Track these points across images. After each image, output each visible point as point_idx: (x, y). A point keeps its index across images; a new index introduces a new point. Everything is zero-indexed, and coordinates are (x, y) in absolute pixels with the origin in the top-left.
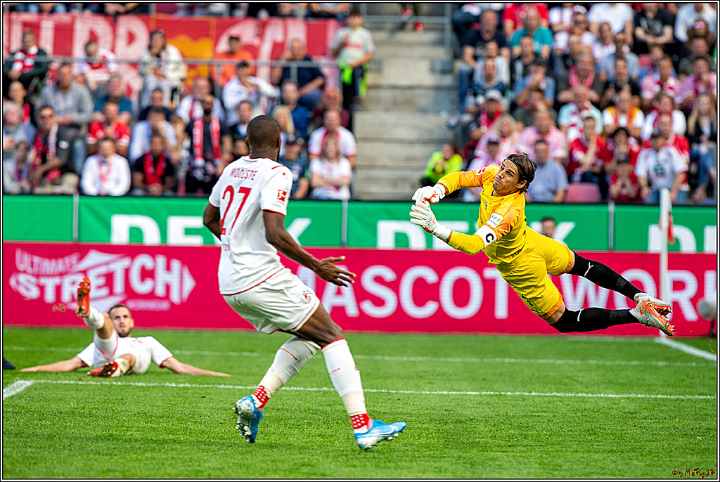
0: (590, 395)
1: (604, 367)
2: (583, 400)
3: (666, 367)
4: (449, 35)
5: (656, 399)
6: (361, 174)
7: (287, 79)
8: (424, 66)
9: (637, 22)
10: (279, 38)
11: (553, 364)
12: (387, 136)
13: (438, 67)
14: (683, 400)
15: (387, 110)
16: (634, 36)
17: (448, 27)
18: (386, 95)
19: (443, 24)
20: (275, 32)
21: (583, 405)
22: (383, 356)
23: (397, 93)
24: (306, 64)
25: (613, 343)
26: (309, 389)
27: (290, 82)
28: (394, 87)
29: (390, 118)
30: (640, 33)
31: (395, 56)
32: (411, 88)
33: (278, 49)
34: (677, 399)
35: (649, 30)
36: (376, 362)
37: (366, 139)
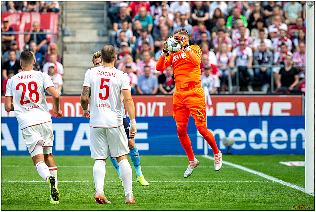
0: (170, 182)
1: (178, 169)
2: (166, 184)
3: (206, 168)
4: (106, 19)
5: (200, 183)
6: (67, 82)
7: (32, 41)
8: (95, 32)
9: (192, 11)
10: (28, 21)
11: (154, 168)
12: (78, 65)
13: (101, 33)
14: (212, 183)
15: (78, 53)
17: (105, 14)
18: (77, 46)
19: (103, 13)
20: (26, 19)
21: (166, 186)
22: (77, 166)
23: (83, 45)
24: (41, 33)
25: (183, 158)
26: (41, 181)
27: (33, 42)
28: (81, 43)
29: (80, 56)
30: (194, 16)
31: (82, 29)
32: (89, 43)
33: (28, 27)
34: (210, 183)
35: (198, 15)
36: (73, 169)
37: (69, 67)
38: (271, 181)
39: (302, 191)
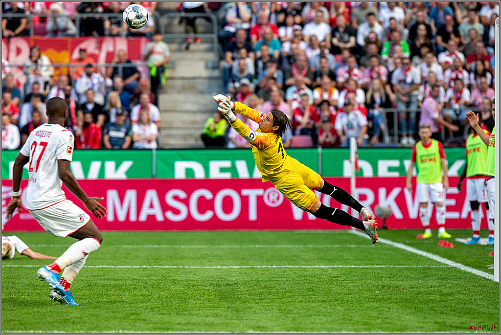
0: (309, 267)
1: (318, 249)
2: (305, 270)
3: (356, 248)
4: (216, 45)
5: (350, 268)
6: (164, 132)
7: (116, 75)
8: (201, 65)
9: (333, 35)
10: (111, 49)
11: (286, 248)
12: (179, 109)
13: (210, 65)
14: (367, 269)
15: (179, 92)
16: (331, 43)
17: (216, 40)
18: (178, 83)
19: (213, 38)
20: (108, 46)
21: (305, 273)
22: (180, 245)
23: (185, 82)
24: (128, 65)
25: (323, 234)
26: (134, 267)
27: (118, 76)
28: (183, 78)
29: (181, 97)
30: (335, 41)
31: (183, 59)
32: (193, 78)
33: (110, 56)
34: (364, 268)
35: (341, 39)
36: (176, 249)
37: (166, 111)
38: (447, 265)
39: (490, 278)
